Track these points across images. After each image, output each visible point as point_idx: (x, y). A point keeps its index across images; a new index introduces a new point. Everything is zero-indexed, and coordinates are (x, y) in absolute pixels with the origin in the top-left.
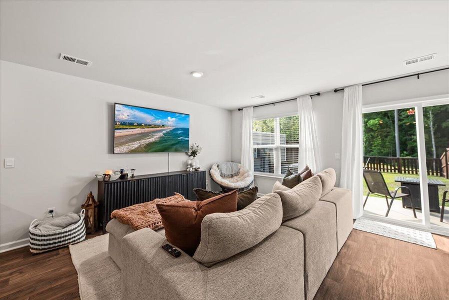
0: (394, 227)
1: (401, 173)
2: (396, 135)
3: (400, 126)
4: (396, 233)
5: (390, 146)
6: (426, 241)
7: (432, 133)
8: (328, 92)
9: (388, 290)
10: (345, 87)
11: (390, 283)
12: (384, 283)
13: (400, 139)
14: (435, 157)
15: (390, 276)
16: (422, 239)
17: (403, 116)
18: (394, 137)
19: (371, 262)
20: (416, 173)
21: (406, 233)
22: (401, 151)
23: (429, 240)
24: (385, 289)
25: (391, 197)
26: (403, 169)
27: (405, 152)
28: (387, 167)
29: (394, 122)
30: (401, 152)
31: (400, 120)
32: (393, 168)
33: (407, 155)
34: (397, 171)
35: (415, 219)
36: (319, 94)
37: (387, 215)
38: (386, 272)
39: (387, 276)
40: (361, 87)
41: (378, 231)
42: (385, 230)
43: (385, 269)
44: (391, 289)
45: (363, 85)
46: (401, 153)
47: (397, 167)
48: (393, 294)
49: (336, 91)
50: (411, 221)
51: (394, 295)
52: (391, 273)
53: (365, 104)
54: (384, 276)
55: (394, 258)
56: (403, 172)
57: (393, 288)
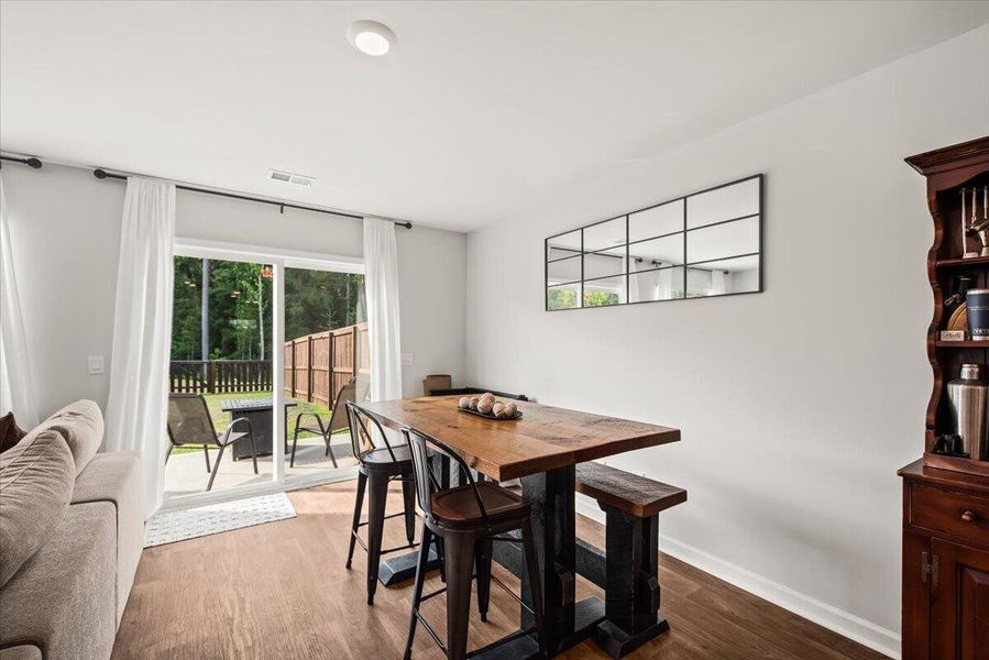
0: (228, 507)
1: (214, 393)
2: (204, 314)
3: (212, 297)
4: (235, 516)
5: (189, 337)
6: (281, 510)
7: (261, 317)
8: (69, 169)
9: (245, 641)
10: (133, 174)
11: (246, 625)
12: (236, 633)
13: (210, 323)
14: (262, 359)
15: (243, 609)
16: (276, 509)
17: (217, 278)
18: (200, 319)
19: (201, 607)
20: (268, 389)
21: (250, 509)
22: (210, 348)
23: (283, 505)
24: (240, 645)
25: (219, 445)
26: (217, 383)
27: (217, 350)
28: (188, 383)
29: (200, 286)
30: (211, 350)
31: (211, 285)
32: (198, 384)
33: (220, 356)
34: (205, 389)
35: (257, 476)
36: (35, 163)
37: (209, 488)
38: (233, 608)
39: (237, 615)
40: (173, 189)
41: (199, 529)
42: (214, 520)
43: (231, 602)
44: (248, 636)
45: (177, 187)
46: (210, 353)
47: (206, 382)
48: (254, 645)
49: (100, 174)
50: (250, 482)
51: (257, 644)
52: (242, 601)
53: (181, 234)
54: (233, 619)
55: (241, 569)
56: (217, 389)
57: (251, 632)
